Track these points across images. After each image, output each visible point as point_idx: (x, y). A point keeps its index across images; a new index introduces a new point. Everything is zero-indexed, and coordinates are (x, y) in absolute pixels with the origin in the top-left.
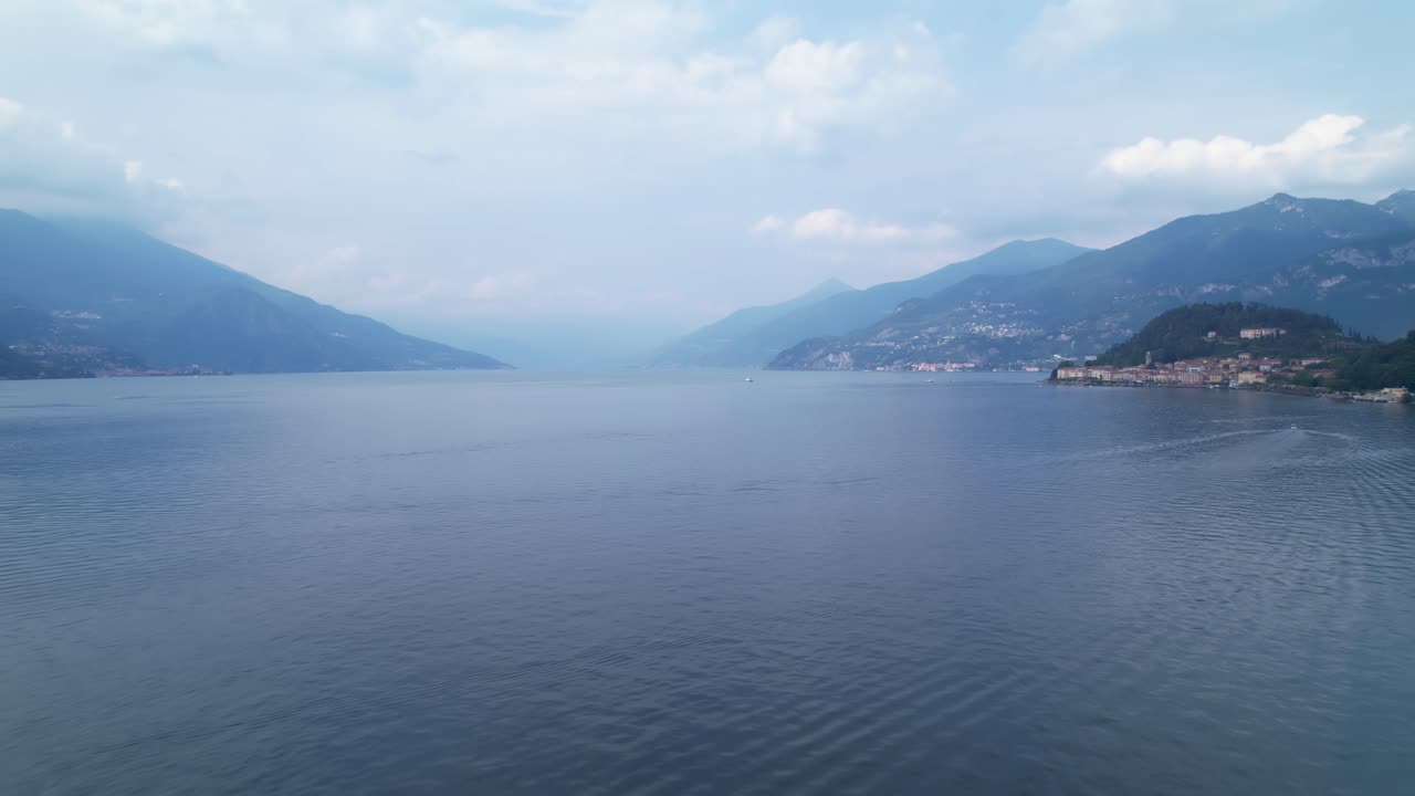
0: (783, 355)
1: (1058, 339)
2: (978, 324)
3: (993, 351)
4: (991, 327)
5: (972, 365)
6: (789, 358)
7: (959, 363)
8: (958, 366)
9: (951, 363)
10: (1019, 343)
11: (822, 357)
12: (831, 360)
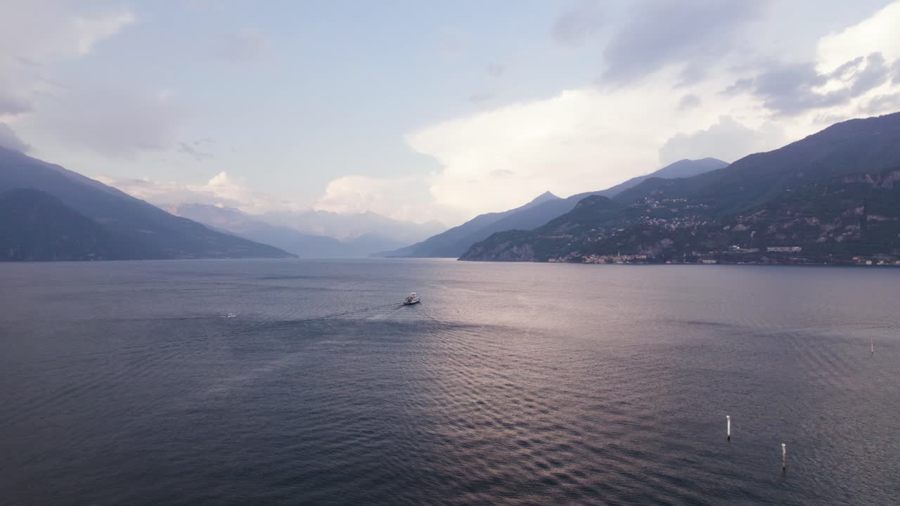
0: (475, 246)
1: (735, 229)
2: (652, 218)
3: (666, 242)
4: (664, 221)
5: (645, 257)
6: (480, 249)
7: (629, 254)
8: (629, 258)
9: (622, 254)
10: (693, 234)
11: (507, 248)
12: (515, 252)
